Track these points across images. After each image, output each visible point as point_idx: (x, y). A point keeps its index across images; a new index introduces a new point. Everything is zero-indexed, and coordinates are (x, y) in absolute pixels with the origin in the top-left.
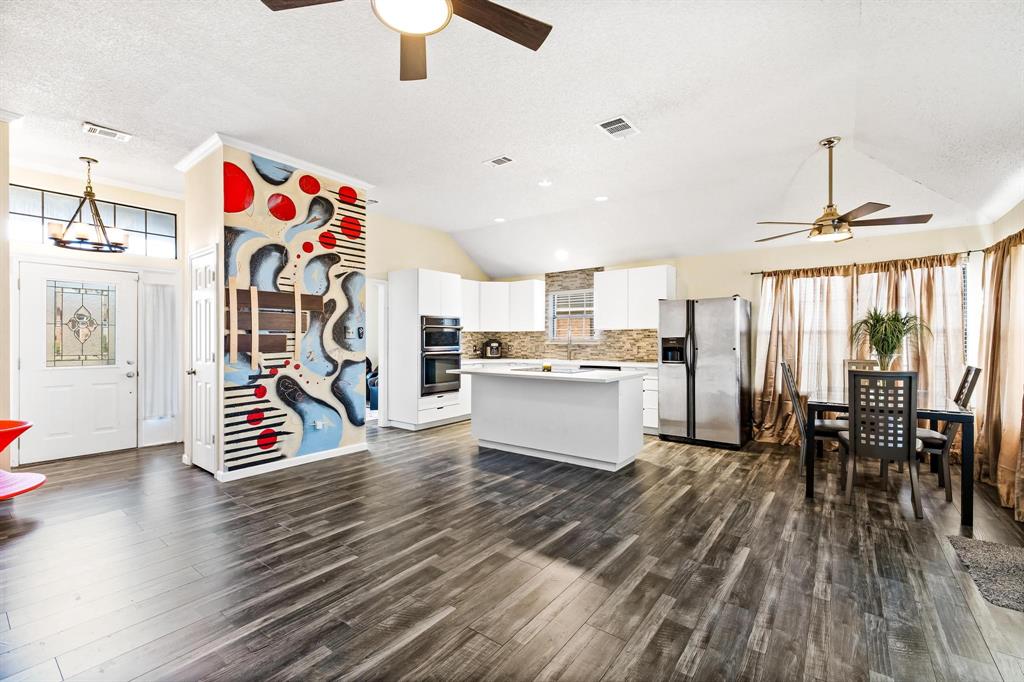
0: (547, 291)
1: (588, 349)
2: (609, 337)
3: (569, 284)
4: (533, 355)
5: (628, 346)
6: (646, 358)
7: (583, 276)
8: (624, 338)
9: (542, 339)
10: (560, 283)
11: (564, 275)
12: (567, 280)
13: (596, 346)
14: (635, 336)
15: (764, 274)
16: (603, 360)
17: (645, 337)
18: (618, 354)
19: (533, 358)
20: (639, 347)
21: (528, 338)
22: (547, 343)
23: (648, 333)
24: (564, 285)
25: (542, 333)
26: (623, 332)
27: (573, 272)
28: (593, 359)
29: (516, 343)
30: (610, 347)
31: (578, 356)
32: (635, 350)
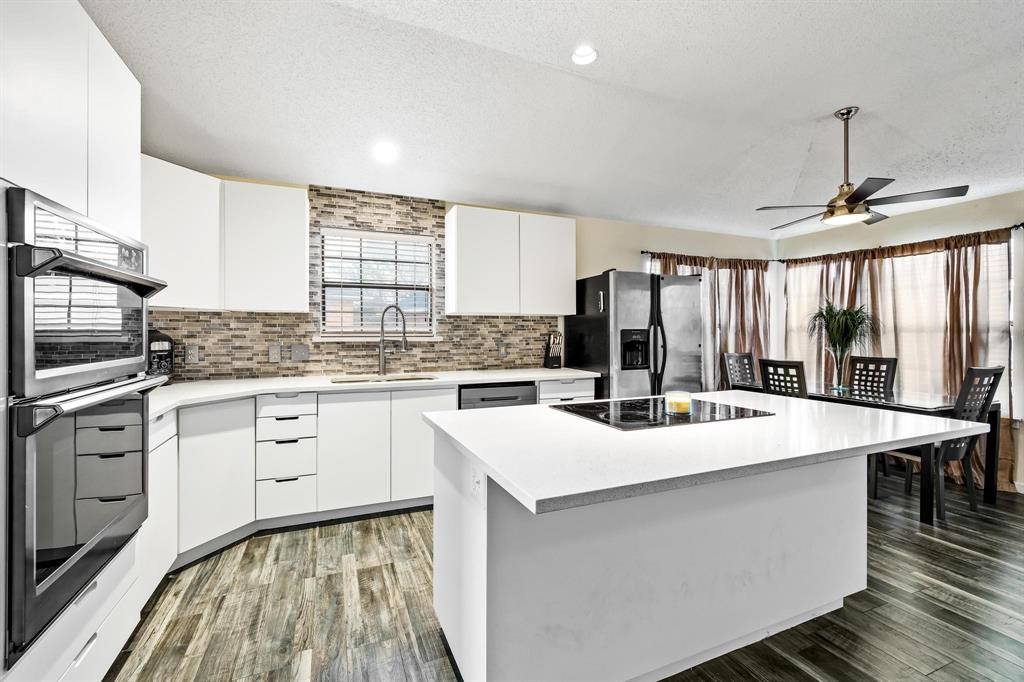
0: (315, 223)
1: (416, 351)
2: (457, 328)
3: (373, 220)
4: (272, 369)
5: (490, 343)
6: (518, 362)
7: (404, 209)
8: (483, 329)
9: (300, 331)
10: (349, 213)
11: (360, 198)
12: (365, 209)
13: (432, 345)
14: (502, 327)
15: (654, 256)
16: (446, 369)
17: (517, 329)
18: (473, 358)
19: (274, 375)
20: (508, 346)
21: (257, 327)
22: (317, 339)
23: (519, 322)
24: (360, 218)
25: (301, 317)
26: (481, 319)
27: (380, 196)
28: (426, 369)
29: (211, 341)
30: (457, 345)
31: (393, 365)
32: (503, 350)
